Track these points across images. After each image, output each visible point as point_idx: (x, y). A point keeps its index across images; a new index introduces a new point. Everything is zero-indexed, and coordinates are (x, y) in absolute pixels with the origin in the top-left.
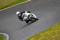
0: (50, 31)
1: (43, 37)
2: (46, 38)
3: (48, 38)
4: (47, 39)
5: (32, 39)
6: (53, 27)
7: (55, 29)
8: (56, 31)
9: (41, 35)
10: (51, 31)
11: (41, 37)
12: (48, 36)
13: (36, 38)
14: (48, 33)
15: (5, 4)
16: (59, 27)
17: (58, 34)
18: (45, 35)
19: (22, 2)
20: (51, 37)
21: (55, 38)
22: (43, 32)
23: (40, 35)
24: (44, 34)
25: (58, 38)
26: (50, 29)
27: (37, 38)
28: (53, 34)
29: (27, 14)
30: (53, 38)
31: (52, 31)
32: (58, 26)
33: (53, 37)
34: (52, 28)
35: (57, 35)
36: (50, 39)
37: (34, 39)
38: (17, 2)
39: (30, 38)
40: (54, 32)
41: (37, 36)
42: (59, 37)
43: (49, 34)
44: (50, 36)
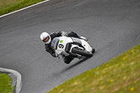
0: (118, 65)
1: (101, 78)
2: (108, 80)
3: (112, 81)
4: (110, 83)
6: (124, 55)
7: (130, 60)
8: (132, 63)
9: (98, 73)
10: (120, 65)
12: (112, 76)
13: (84, 81)
14: (112, 70)
16: (138, 56)
17: (136, 71)
18: (107, 73)
20: (119, 78)
21: (129, 81)
22: (102, 67)
23: (94, 73)
24: (104, 72)
25: (135, 82)
26: (119, 60)
27: (87, 80)
28: (125, 71)
30: (124, 81)
31: (123, 65)
32: (135, 52)
33: (125, 78)
34: (122, 57)
35: (134, 74)
36: (117, 83)
37: (80, 82)
40: (128, 67)
41: (88, 76)
42: (138, 79)
43: (114, 70)
44: (118, 75)
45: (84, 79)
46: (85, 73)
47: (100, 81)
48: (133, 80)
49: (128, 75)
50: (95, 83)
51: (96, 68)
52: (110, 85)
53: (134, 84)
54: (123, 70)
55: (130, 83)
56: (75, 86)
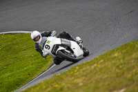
23: (135, 46)
41: (128, 48)
56: (115, 57)
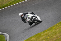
0: (51, 31)
1: (44, 37)
2: (47, 37)
3: (49, 38)
5: (33, 39)
6: (54, 26)
7: (56, 28)
8: (57, 30)
9: (42, 34)
10: (52, 31)
11: (42, 37)
12: (49, 35)
13: (36, 38)
14: (49, 33)
15: (5, 3)
16: (60, 27)
17: (59, 33)
19: (23, 1)
20: (52, 36)
21: (56, 38)
22: (44, 32)
23: (41, 35)
24: (45, 34)
25: (59, 38)
26: (51, 29)
27: (38, 37)
28: (54, 33)
29: (30, 15)
30: (54, 38)
31: (53, 31)
32: (59, 25)
33: (54, 36)
34: (53, 27)
35: (58, 35)
36: (51, 39)
37: (35, 38)
38: (17, 1)
39: (31, 38)
40: (55, 32)
41: (38, 35)
43: (50, 33)
44: (51, 35)
45: (36, 37)
46: (37, 34)
47: (43, 38)
48: (58, 37)
49: (56, 35)
50: (41, 38)
51: (42, 32)
52: (48, 40)
53: (58, 39)
54: (53, 33)
55: (56, 39)
